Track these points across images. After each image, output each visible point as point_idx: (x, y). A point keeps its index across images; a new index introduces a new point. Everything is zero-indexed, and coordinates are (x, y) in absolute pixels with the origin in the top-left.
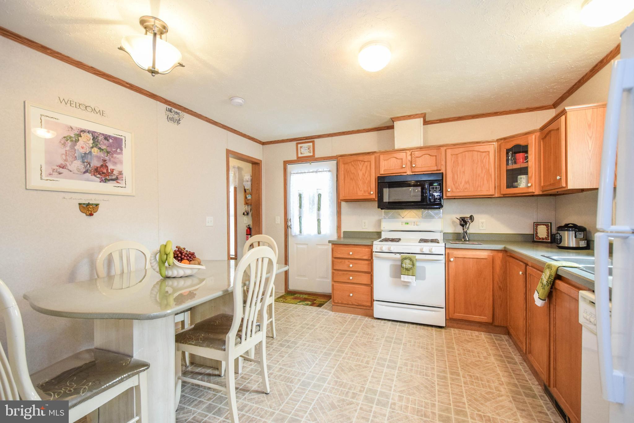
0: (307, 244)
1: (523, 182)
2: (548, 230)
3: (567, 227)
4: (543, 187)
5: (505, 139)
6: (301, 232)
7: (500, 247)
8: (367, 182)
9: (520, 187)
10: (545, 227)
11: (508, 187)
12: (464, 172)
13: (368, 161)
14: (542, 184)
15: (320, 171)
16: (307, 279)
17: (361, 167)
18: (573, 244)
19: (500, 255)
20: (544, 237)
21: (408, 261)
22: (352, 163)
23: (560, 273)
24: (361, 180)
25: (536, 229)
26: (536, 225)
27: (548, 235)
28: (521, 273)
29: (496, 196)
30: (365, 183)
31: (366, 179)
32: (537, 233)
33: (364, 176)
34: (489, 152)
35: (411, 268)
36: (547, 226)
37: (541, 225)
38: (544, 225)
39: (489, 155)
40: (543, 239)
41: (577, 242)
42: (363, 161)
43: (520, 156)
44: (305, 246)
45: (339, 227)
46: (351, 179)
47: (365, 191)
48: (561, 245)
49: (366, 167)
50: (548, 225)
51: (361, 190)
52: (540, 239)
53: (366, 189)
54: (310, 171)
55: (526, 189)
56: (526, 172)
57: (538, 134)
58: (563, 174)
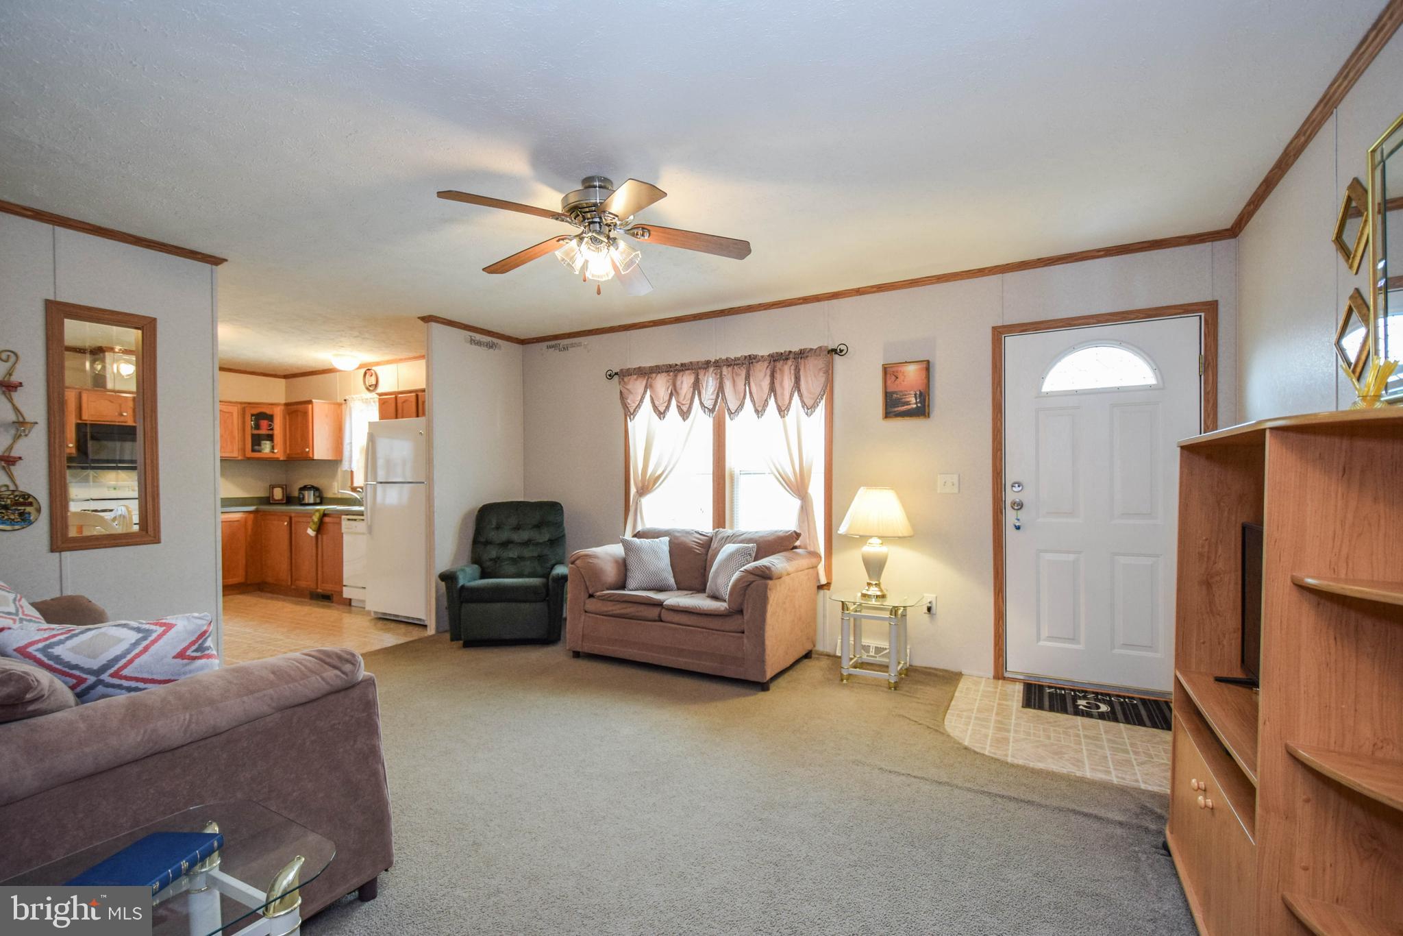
1: (266, 447)
2: (283, 492)
3: (305, 488)
4: (288, 454)
5: (249, 403)
7: (252, 508)
9: (265, 451)
10: (279, 489)
11: (253, 450)
14: (288, 452)
18: (312, 501)
19: (252, 516)
20: (279, 498)
23: (326, 512)
25: (273, 492)
26: (272, 487)
27: (283, 496)
28: (286, 523)
29: (240, 458)
32: (273, 496)
34: (232, 413)
36: (282, 488)
38: (277, 488)
39: (232, 415)
40: (278, 500)
41: (315, 499)
43: (264, 423)
48: (303, 502)
50: (284, 488)
52: (275, 500)
55: (272, 455)
56: (270, 438)
57: (282, 407)
58: (311, 448)
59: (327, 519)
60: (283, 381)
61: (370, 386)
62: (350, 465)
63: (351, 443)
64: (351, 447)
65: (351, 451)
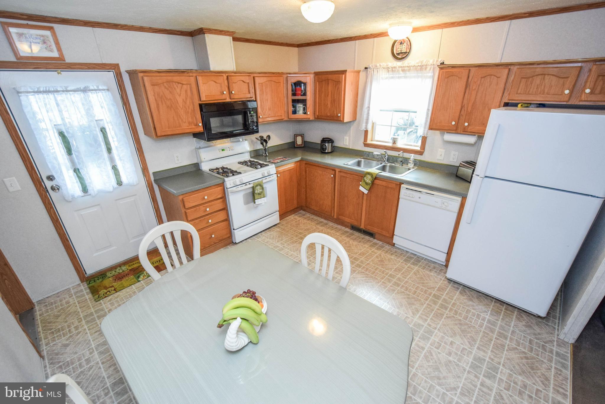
0: (98, 205)
2: (302, 139)
4: (317, 116)
6: (85, 190)
7: (299, 159)
8: (190, 111)
10: (300, 137)
11: (293, 113)
12: (267, 100)
13: (187, 84)
15: (92, 90)
16: (114, 247)
17: (178, 90)
18: (330, 150)
20: (300, 144)
21: (259, 187)
22: (165, 84)
24: (182, 109)
25: (296, 139)
26: (296, 136)
27: (302, 143)
28: (331, 175)
29: (285, 119)
30: (188, 112)
31: (189, 107)
32: (296, 142)
33: (186, 103)
35: (262, 192)
36: (302, 136)
37: (299, 136)
38: (300, 136)
40: (300, 145)
42: (181, 83)
44: (95, 209)
45: (145, 169)
46: (168, 107)
47: (190, 123)
48: (326, 151)
49: (186, 91)
51: (184, 121)
52: (298, 145)
53: (190, 120)
54: (69, 89)
55: (305, 116)
56: (304, 102)
57: (312, 76)
58: (342, 113)
59: (377, 182)
60: (296, 49)
61: (398, 54)
62: (366, 126)
63: (369, 107)
64: (369, 110)
65: (368, 113)
